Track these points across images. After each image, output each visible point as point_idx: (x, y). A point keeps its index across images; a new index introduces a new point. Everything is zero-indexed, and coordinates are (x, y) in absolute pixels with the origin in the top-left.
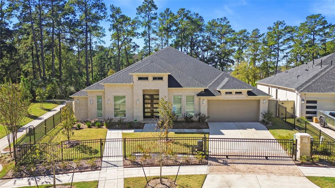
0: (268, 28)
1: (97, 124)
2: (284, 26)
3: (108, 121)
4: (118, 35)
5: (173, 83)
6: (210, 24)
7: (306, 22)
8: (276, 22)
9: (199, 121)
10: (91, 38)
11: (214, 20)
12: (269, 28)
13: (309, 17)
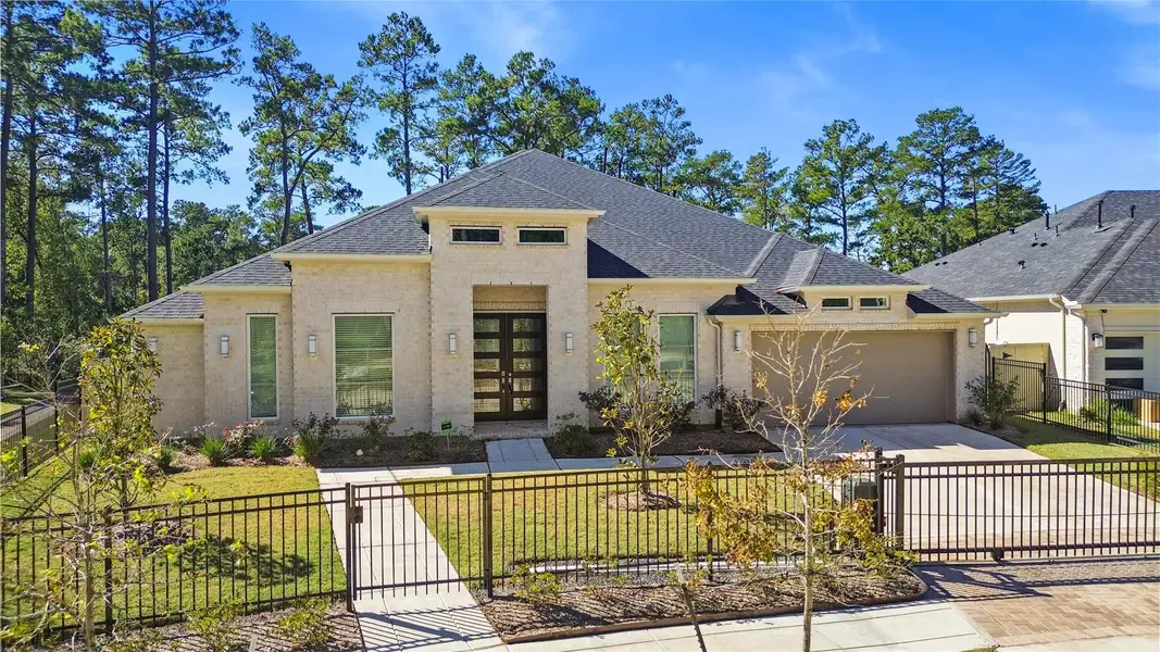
0: (806, 145)
1: (257, 448)
2: (857, 137)
3: (315, 432)
4: (286, 138)
5: (601, 263)
6: (621, 121)
7: (917, 134)
8: (830, 123)
9: (718, 425)
10: (171, 159)
11: (631, 108)
12: (811, 146)
13: (925, 116)
